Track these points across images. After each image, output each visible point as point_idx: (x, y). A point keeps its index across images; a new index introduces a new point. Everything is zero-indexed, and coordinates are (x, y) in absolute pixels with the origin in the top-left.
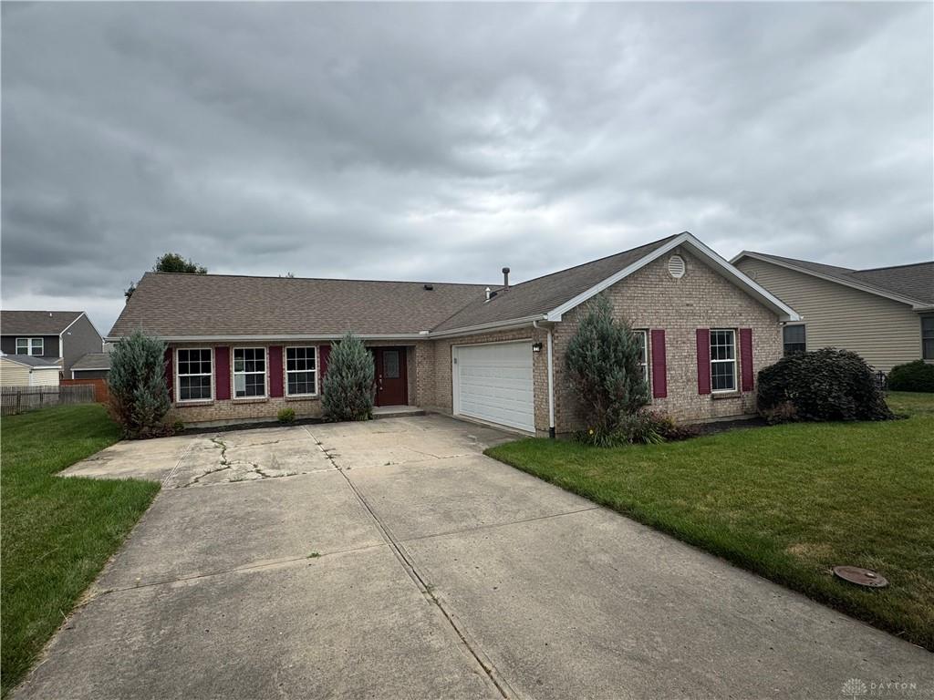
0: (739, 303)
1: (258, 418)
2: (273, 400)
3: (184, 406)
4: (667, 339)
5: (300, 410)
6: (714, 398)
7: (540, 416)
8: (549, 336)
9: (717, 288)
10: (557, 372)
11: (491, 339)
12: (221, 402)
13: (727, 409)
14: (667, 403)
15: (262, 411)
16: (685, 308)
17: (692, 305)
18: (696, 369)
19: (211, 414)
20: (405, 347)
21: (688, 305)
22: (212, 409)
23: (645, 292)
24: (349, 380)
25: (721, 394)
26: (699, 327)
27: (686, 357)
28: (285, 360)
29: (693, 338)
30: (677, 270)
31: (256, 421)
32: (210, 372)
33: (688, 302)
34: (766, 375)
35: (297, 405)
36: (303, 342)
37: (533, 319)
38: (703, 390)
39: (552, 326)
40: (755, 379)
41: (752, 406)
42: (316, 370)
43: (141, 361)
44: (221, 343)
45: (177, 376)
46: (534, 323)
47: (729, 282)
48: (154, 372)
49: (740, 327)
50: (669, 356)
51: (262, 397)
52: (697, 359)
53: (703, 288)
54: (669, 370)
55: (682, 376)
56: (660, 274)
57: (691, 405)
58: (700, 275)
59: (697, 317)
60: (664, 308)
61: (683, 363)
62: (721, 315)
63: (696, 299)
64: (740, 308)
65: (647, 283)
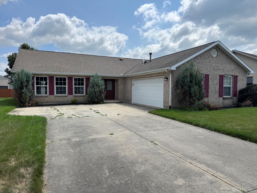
0: (234, 66)
1: (64, 102)
2: (69, 96)
3: (38, 97)
4: (209, 78)
5: (79, 99)
6: (224, 99)
7: (165, 102)
8: (171, 75)
9: (227, 61)
10: (173, 87)
11: (148, 77)
12: (51, 96)
13: (228, 102)
14: (208, 99)
15: (65, 100)
16: (216, 67)
17: (218, 66)
18: (218, 88)
19: (47, 100)
20: (115, 79)
21: (217, 66)
22: (47, 98)
23: (203, 61)
24: (97, 90)
25: (226, 97)
26: (220, 74)
27: (215, 84)
28: (73, 82)
29: (218, 77)
30: (214, 54)
31: (63, 103)
32: (47, 85)
33: (217, 65)
34: (242, 91)
35: (77, 98)
36: (80, 76)
37: (165, 69)
38: (220, 95)
39: (172, 72)
40: (238, 93)
41: (236, 102)
42: (84, 86)
43: (25, 80)
44: (51, 75)
45: (35, 86)
46: (166, 70)
47: (231, 59)
48: (29, 84)
49: (234, 75)
50: (210, 84)
51: (65, 95)
52: (219, 85)
53: (223, 60)
54: (210, 88)
55: (214, 91)
56: (209, 55)
57: (216, 100)
58: (222, 56)
59: (220, 71)
60: (209, 67)
61: (214, 86)
62: (228, 70)
63: (220, 64)
64: (234, 68)
65: (204, 58)
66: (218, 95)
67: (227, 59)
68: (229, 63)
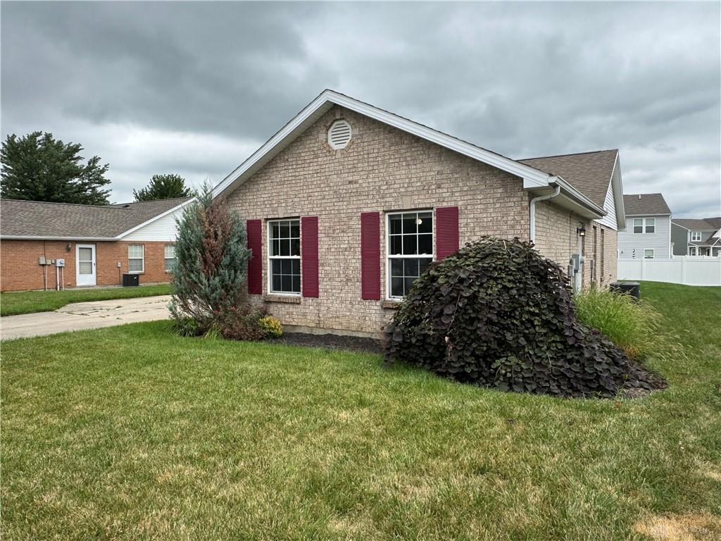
0: (437, 168)
4: (320, 228)
6: (384, 307)
9: (397, 152)
14: (319, 304)
16: (347, 187)
17: (356, 182)
18: (359, 265)
21: (350, 182)
26: (365, 210)
27: (346, 250)
29: (357, 224)
30: (343, 138)
33: (350, 179)
38: (370, 294)
49: (436, 205)
50: (322, 249)
52: (362, 253)
53: (374, 155)
54: (323, 265)
55: (339, 274)
56: (315, 149)
57: (350, 311)
58: (371, 139)
59: (363, 198)
60: (318, 190)
61: (342, 257)
62: (402, 190)
63: (362, 173)
64: (439, 177)
65: (300, 162)
66: (359, 292)
67: (397, 144)
68: (409, 159)
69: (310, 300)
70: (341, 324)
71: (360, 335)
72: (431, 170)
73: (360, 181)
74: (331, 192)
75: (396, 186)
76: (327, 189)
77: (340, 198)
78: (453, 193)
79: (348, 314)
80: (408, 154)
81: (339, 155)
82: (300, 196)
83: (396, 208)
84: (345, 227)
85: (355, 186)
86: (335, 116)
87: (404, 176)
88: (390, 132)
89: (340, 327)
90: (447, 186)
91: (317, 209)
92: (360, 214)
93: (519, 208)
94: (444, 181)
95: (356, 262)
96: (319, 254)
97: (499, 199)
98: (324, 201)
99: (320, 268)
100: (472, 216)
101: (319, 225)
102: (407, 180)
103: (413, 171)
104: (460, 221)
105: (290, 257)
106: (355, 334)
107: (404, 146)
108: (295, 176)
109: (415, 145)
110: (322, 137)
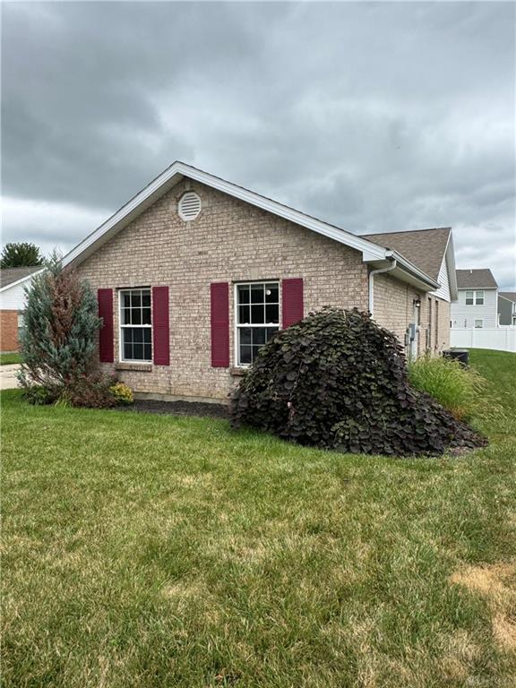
4: (171, 298)
6: (235, 374)
14: (170, 372)
16: (196, 258)
17: (206, 253)
18: (209, 334)
21: (200, 253)
26: (215, 281)
27: (195, 319)
29: (206, 294)
30: (193, 210)
33: (200, 250)
38: (219, 361)
49: (282, 276)
50: (172, 319)
52: (212, 321)
53: (223, 227)
54: (173, 334)
55: (190, 343)
56: (166, 220)
57: (200, 378)
58: (219, 212)
59: (212, 268)
60: (169, 260)
61: (192, 326)
62: (250, 261)
63: (211, 244)
64: (284, 249)
65: (150, 233)
66: (209, 360)
67: (245, 217)
68: (256, 231)
69: (161, 368)
70: (191, 390)
71: (210, 401)
72: (276, 242)
73: (210, 252)
74: (181, 263)
75: (244, 258)
76: (177, 259)
77: (190, 268)
78: (298, 265)
79: (198, 381)
80: (256, 227)
81: (189, 227)
82: (151, 266)
83: (245, 279)
84: (195, 297)
85: (205, 257)
86: (184, 188)
87: (252, 248)
88: (238, 205)
89: (191, 394)
90: (292, 258)
91: (168, 279)
92: (209, 284)
93: (359, 280)
94: (290, 254)
95: (206, 331)
96: (170, 324)
97: (340, 271)
98: (174, 271)
99: (171, 337)
100: (315, 287)
101: (170, 294)
102: (255, 252)
103: (261, 243)
104: (305, 292)
105: (141, 326)
106: (205, 401)
107: (252, 219)
108: (146, 246)
109: (262, 218)
110: (172, 208)
